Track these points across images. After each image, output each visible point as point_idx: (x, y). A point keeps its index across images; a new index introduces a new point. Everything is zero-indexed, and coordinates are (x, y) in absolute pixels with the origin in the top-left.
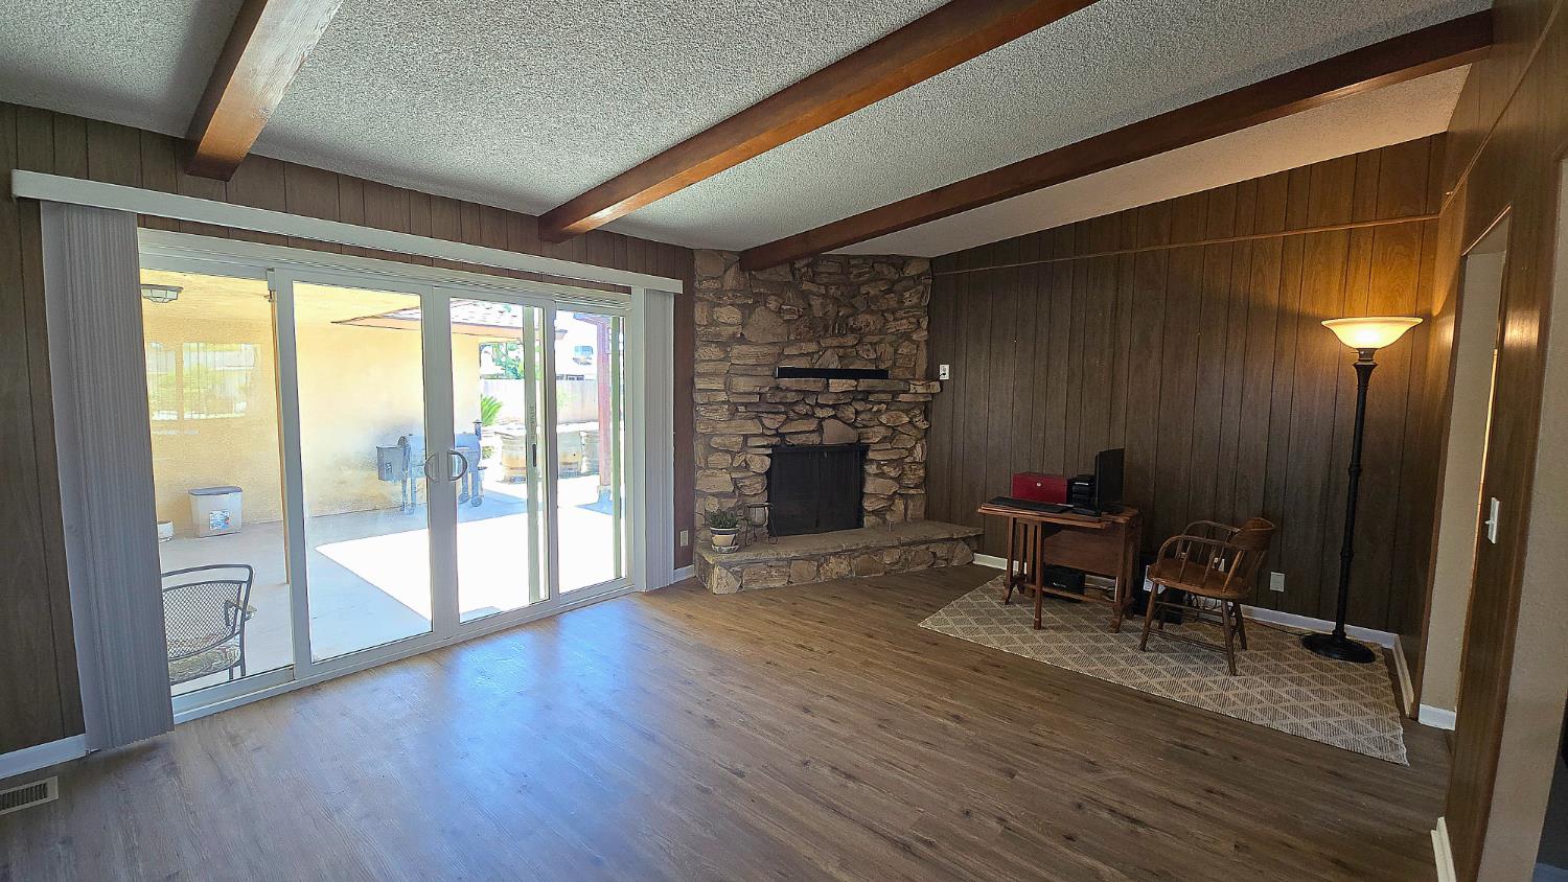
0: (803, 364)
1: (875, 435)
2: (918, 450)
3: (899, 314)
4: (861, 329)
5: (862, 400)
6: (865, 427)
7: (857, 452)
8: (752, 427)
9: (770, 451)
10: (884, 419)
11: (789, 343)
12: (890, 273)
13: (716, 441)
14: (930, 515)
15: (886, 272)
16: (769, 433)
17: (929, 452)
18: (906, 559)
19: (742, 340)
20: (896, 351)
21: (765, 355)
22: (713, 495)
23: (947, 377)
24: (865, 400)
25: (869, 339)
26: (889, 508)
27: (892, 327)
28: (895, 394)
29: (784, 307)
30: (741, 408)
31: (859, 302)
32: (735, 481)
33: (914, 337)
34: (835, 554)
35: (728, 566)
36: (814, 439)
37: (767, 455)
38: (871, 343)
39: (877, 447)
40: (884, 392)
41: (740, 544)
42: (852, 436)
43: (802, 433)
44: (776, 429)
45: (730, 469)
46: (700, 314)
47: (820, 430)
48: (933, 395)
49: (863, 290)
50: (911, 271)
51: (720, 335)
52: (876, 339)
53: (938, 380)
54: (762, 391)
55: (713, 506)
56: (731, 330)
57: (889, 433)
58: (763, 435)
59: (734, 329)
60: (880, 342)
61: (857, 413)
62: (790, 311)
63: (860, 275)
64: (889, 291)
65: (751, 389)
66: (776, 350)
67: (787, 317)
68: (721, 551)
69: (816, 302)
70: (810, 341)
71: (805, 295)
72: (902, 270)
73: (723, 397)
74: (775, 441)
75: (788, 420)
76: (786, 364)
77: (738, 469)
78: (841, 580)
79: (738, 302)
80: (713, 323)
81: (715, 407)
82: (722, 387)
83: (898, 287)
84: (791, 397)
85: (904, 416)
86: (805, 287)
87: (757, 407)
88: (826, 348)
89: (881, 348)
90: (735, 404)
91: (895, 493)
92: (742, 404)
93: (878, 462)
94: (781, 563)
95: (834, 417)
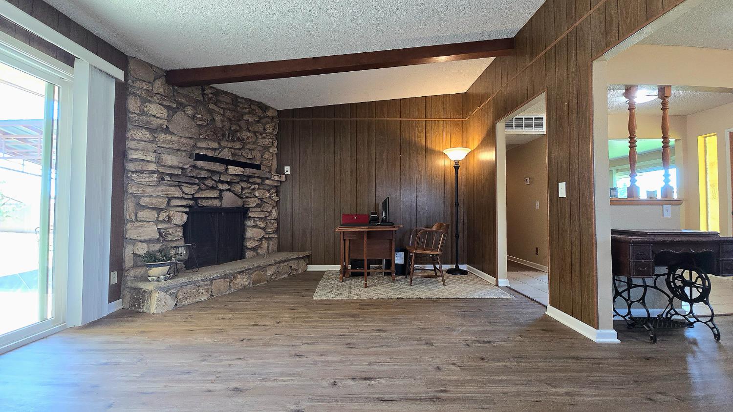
0: (209, 153)
1: (253, 202)
2: (274, 212)
3: (264, 135)
4: (244, 140)
5: (245, 181)
6: (247, 197)
7: (242, 212)
8: (175, 192)
9: (187, 210)
10: (257, 194)
11: (199, 139)
12: (259, 112)
13: (144, 201)
14: (280, 249)
15: (257, 111)
16: (186, 197)
17: (279, 214)
18: (278, 271)
19: (167, 130)
20: (262, 156)
21: (184, 144)
22: (142, 241)
23: (288, 173)
24: (247, 181)
25: (249, 146)
26: (259, 246)
27: (260, 142)
28: (263, 179)
29: (198, 116)
30: (167, 178)
31: (242, 123)
32: (159, 231)
33: (271, 150)
34: (239, 273)
35: (166, 290)
36: (217, 203)
37: (185, 212)
38: (249, 149)
39: (254, 210)
40: (258, 177)
41: (175, 273)
42: (239, 203)
43: (208, 198)
44: (193, 195)
45: (157, 222)
46: (133, 104)
47: (220, 198)
48: (281, 182)
49: (245, 117)
50: (270, 114)
51: (149, 123)
52: (252, 147)
53: (284, 174)
54: (184, 167)
55: (142, 249)
56: (159, 121)
57: (259, 202)
58: (182, 198)
59: (161, 121)
60: (254, 150)
61: (243, 189)
62: (201, 119)
63: (243, 108)
64: (258, 122)
65: (176, 164)
66: (192, 142)
67: (199, 123)
68: (158, 279)
69: (218, 118)
70: (214, 141)
71: (210, 112)
72: (265, 112)
73: (153, 167)
74: (191, 203)
75: (200, 189)
76: (198, 152)
77: (163, 221)
78: (244, 289)
79: (165, 103)
80: (143, 113)
81: (145, 175)
82: (153, 159)
83: (264, 121)
84: (204, 174)
85: (267, 192)
86: (211, 106)
87: (179, 178)
88: (224, 148)
89: (254, 153)
90: (163, 173)
91: (263, 237)
92: (168, 174)
93: (254, 218)
94: (206, 283)
95: (229, 190)
